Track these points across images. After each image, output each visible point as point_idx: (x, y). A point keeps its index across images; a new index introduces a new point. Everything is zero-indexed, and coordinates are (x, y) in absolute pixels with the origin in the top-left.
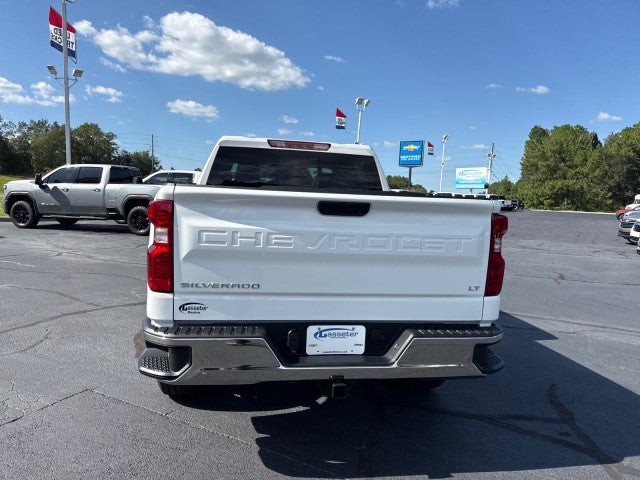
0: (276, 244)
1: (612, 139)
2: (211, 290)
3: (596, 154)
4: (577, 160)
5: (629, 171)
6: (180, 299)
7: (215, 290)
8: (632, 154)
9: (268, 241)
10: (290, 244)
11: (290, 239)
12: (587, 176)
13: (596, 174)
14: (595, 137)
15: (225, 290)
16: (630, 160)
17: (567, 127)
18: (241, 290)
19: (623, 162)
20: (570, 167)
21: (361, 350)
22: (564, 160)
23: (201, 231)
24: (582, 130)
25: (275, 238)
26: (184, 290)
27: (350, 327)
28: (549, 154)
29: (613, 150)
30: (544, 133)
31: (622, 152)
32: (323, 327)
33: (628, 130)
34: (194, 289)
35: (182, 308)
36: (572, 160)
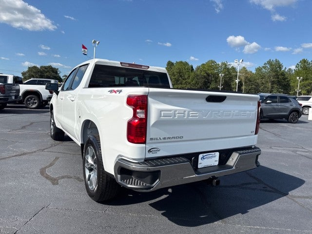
0: (192, 116)
1: (198, 68)
2: (163, 140)
3: (193, 74)
4: (186, 77)
5: (205, 82)
6: (148, 147)
7: (165, 141)
8: (205, 74)
9: (188, 116)
10: (197, 116)
11: (197, 114)
12: (190, 83)
13: (193, 82)
14: (192, 67)
15: (169, 140)
16: (205, 77)
17: (181, 62)
18: (175, 140)
19: (202, 78)
20: (183, 79)
21: (217, 163)
22: (181, 76)
23: (161, 111)
24: (186, 64)
25: (192, 114)
26: (151, 141)
27: (213, 153)
28: (175, 73)
29: (198, 73)
30: (172, 64)
31: (202, 73)
32: (205, 154)
33: (203, 64)
34: (156, 141)
35: (149, 151)
36: (184, 76)
